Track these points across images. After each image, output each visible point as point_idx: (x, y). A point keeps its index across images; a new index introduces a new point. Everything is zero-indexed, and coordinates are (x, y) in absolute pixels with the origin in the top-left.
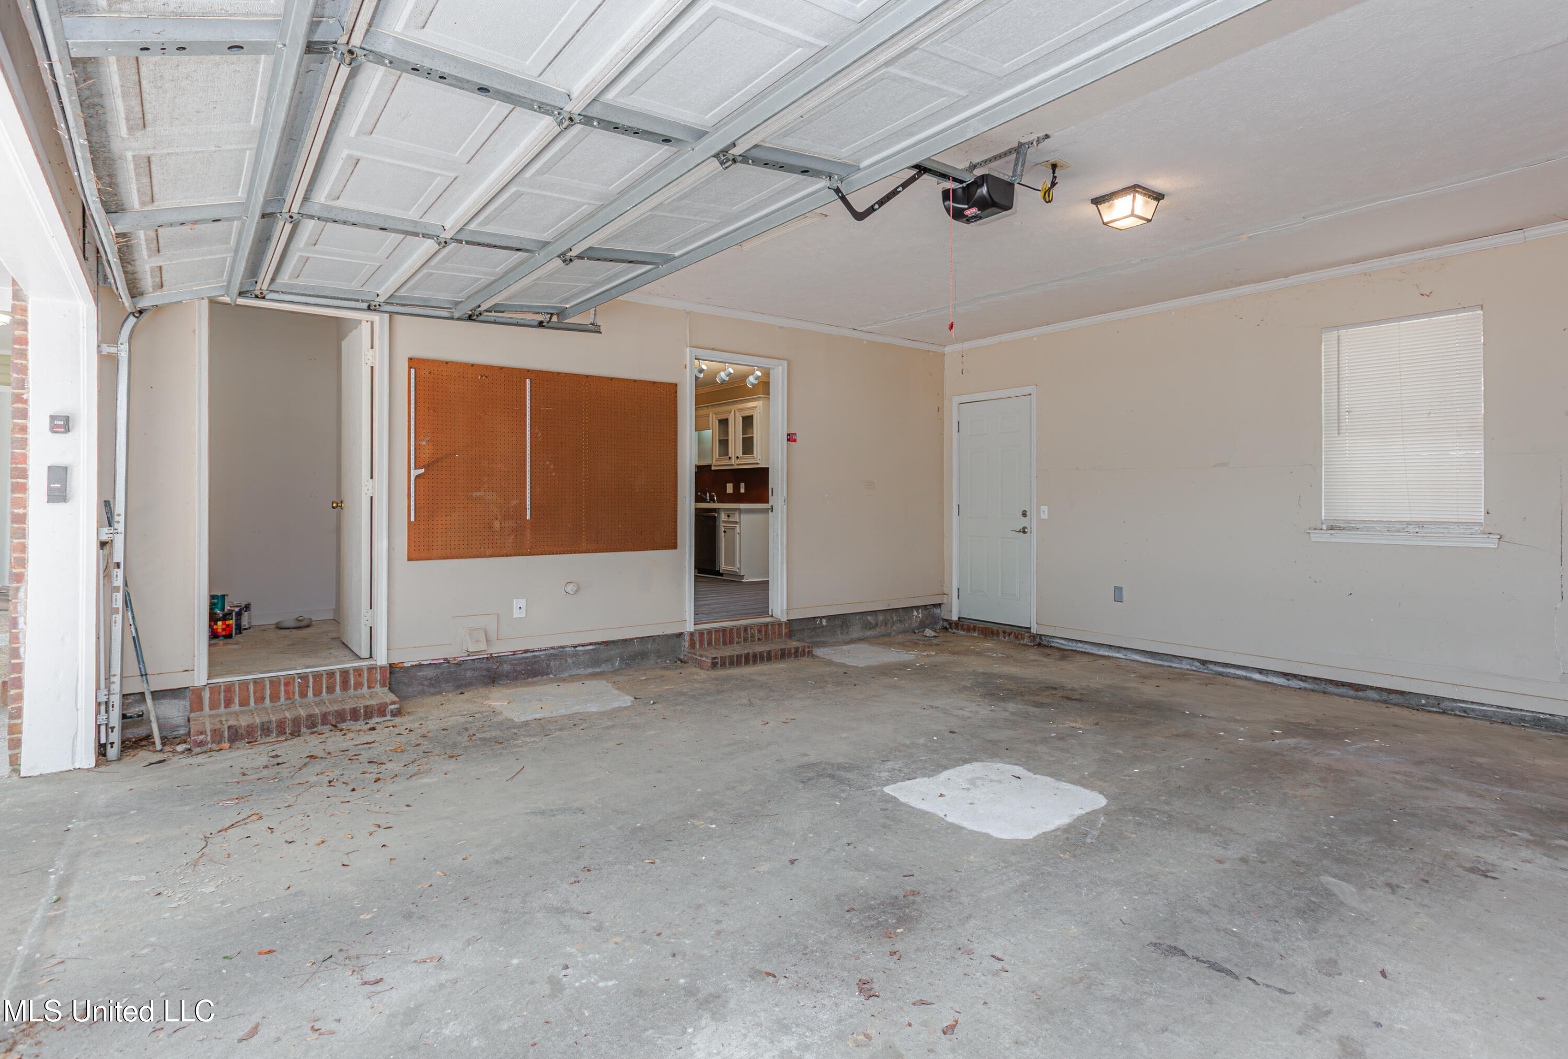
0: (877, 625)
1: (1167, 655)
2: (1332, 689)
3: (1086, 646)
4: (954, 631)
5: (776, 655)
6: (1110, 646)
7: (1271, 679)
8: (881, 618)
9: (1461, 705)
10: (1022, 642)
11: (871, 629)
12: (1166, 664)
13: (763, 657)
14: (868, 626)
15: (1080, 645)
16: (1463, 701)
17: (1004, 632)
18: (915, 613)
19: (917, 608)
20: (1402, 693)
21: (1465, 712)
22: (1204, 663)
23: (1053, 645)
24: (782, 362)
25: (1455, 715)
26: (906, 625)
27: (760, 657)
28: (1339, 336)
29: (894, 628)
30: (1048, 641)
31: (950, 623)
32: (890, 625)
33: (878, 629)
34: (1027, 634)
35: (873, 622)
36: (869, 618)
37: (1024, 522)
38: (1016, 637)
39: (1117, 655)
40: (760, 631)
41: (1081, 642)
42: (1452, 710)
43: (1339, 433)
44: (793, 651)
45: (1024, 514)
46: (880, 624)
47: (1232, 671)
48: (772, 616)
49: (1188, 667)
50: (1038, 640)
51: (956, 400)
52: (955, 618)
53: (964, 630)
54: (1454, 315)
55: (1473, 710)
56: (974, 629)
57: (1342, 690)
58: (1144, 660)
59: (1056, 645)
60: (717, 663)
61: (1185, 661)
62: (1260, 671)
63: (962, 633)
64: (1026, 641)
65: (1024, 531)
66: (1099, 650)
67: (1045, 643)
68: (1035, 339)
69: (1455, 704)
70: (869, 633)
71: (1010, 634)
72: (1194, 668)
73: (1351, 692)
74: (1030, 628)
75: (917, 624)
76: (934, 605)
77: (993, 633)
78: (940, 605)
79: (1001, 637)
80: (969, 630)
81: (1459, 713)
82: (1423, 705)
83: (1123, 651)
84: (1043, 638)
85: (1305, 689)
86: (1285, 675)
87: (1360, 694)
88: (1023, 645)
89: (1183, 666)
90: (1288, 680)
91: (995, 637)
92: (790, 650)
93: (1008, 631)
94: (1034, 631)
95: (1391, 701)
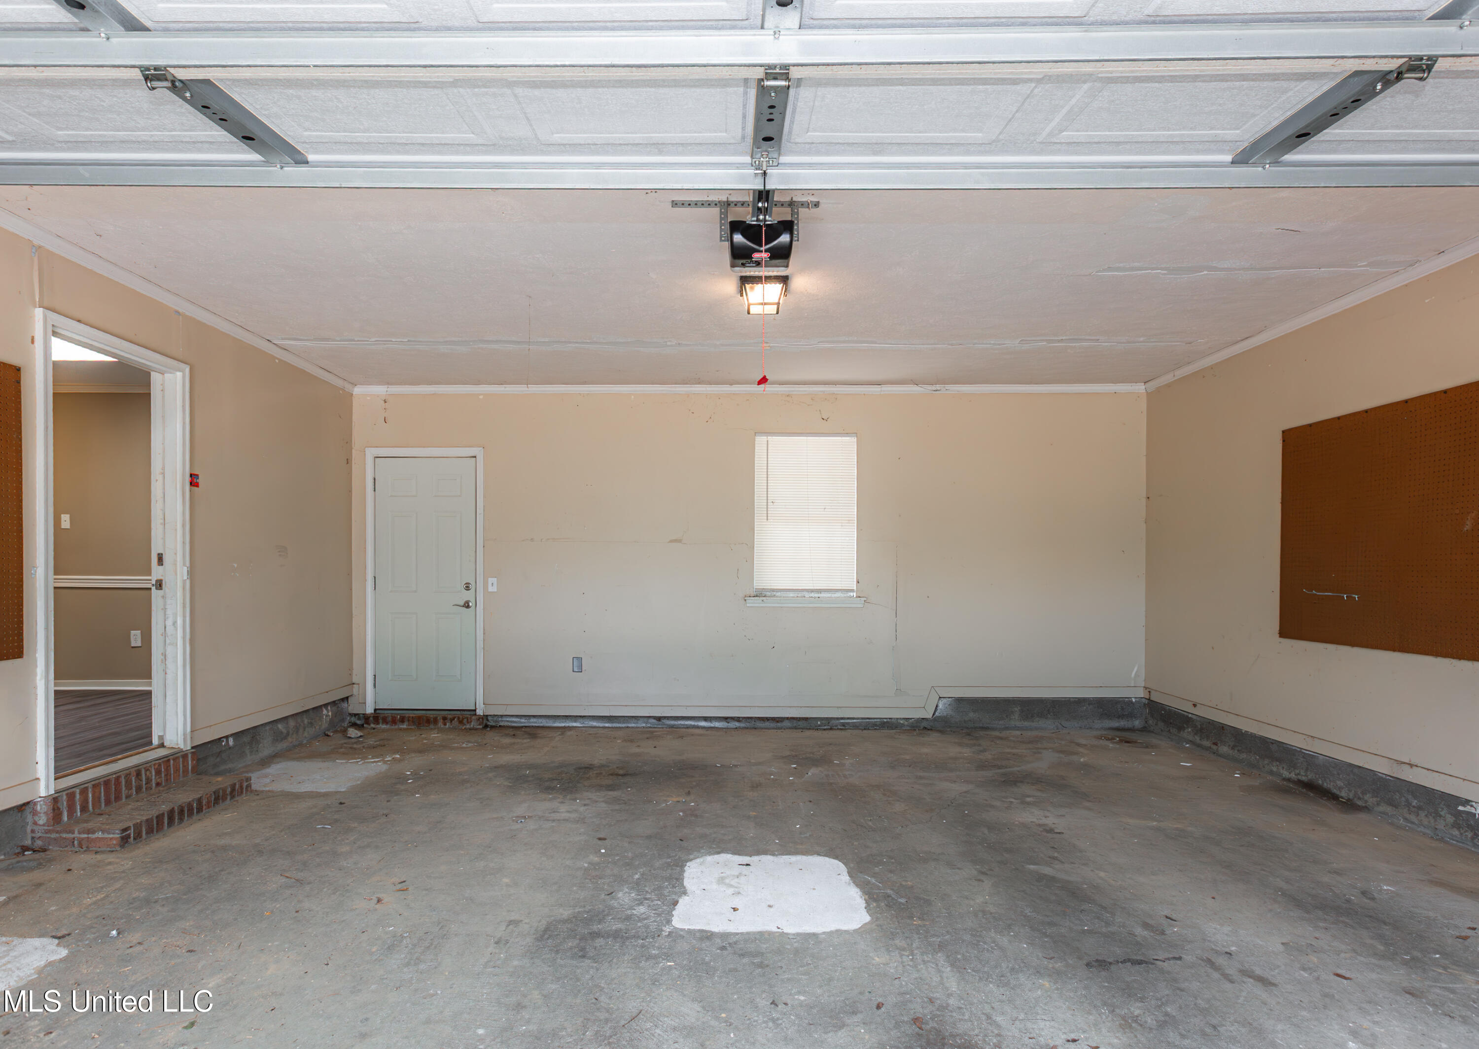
0: (288, 734)
1: (624, 716)
2: (759, 724)
3: (540, 720)
4: (373, 725)
5: (208, 802)
6: (566, 716)
7: (717, 724)
8: (292, 723)
9: (842, 721)
10: (468, 726)
11: (282, 740)
12: (623, 725)
13: (193, 809)
14: (279, 737)
15: (532, 720)
16: (842, 718)
17: (444, 719)
18: (325, 712)
19: (326, 705)
20: (806, 719)
21: (844, 726)
22: (659, 719)
23: (502, 724)
24: (182, 365)
25: (838, 729)
26: (317, 727)
27: (188, 810)
28: (767, 441)
29: (306, 734)
30: (496, 721)
31: (366, 718)
32: (301, 731)
33: (290, 739)
34: (474, 717)
35: (284, 731)
36: (280, 726)
37: (468, 596)
38: (461, 722)
39: (575, 724)
40: (158, 772)
41: (534, 716)
42: (836, 726)
43: (767, 519)
44: (229, 790)
45: (467, 588)
46: (291, 732)
47: (682, 722)
48: (162, 745)
49: (644, 725)
50: (485, 721)
51: (370, 453)
52: (369, 710)
53: (387, 723)
54: (840, 438)
55: (848, 723)
56: (402, 720)
57: (767, 724)
58: (601, 725)
59: (506, 724)
60: (129, 836)
61: (641, 720)
62: (706, 719)
63: (384, 726)
64: (474, 724)
65: (467, 605)
66: (554, 722)
67: (491, 723)
68: (481, 397)
69: (837, 721)
70: (282, 745)
71: (452, 720)
72: (649, 725)
73: (773, 725)
74: (475, 710)
75: (327, 725)
76: (343, 700)
77: (428, 721)
78: (347, 698)
79: (440, 724)
80: (394, 722)
81: (840, 727)
82: (819, 726)
83: (581, 720)
84: (489, 718)
85: (740, 728)
86: (726, 719)
87: (779, 725)
88: (470, 729)
89: (639, 725)
90: (728, 723)
91: (432, 726)
92: (224, 790)
93: (449, 717)
94: (480, 712)
95: (799, 727)
